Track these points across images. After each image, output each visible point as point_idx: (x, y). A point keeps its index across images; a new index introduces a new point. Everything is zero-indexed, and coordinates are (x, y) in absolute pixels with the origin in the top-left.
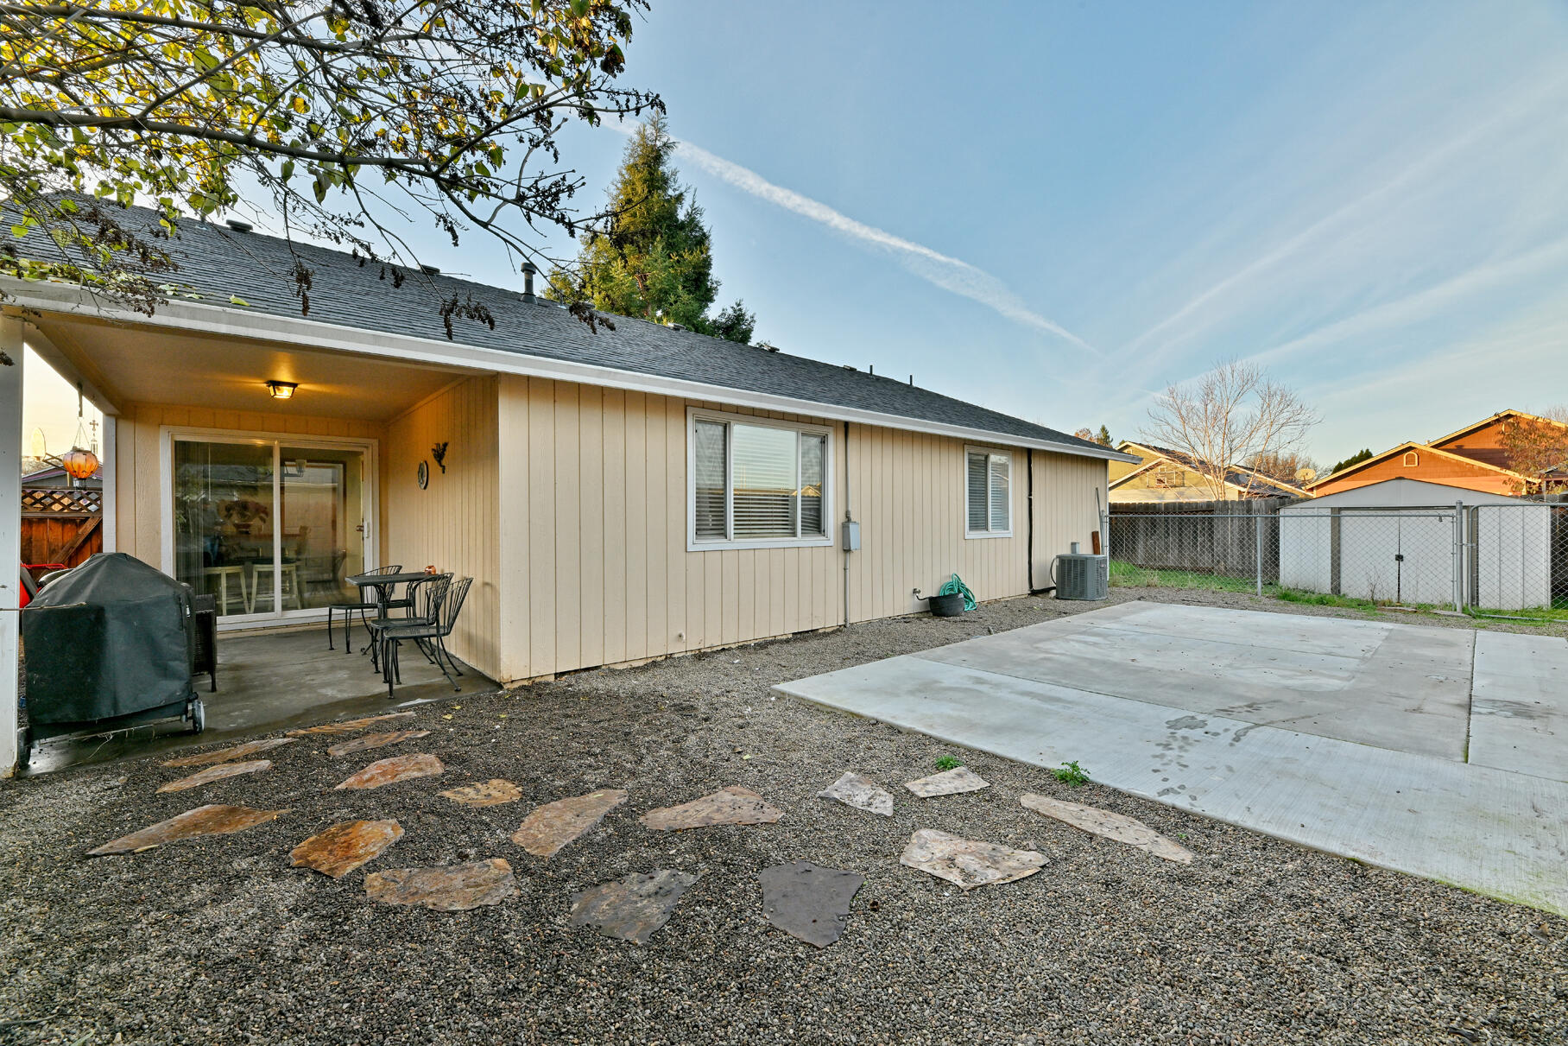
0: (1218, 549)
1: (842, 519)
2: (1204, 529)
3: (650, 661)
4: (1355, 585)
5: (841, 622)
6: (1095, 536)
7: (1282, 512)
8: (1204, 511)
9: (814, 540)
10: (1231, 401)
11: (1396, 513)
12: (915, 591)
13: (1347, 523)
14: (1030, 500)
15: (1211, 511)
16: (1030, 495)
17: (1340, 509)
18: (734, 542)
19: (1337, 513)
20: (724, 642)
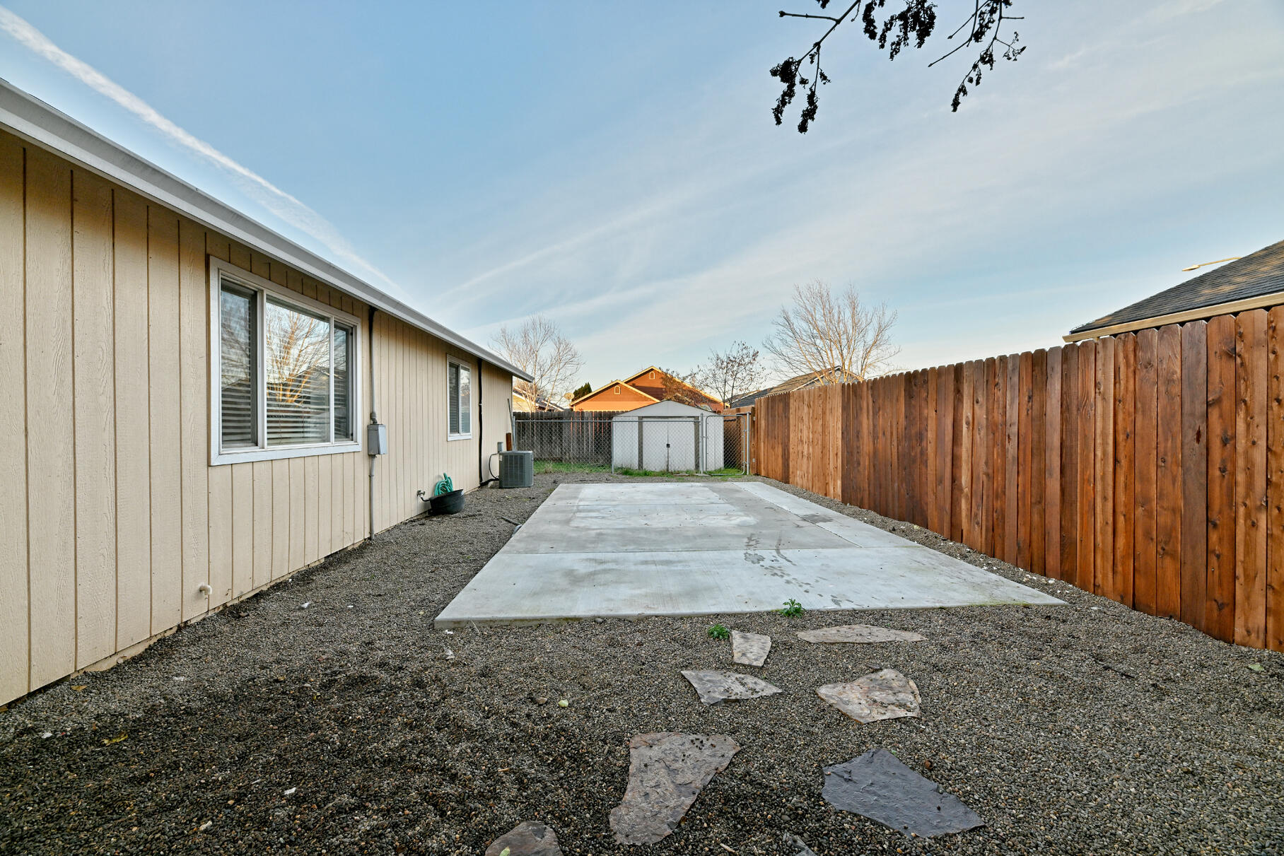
0: (565, 444)
1: (367, 421)
2: (556, 431)
3: (155, 640)
4: (654, 461)
5: (367, 536)
6: (508, 436)
7: (614, 419)
8: (556, 418)
9: (347, 446)
10: (539, 344)
11: (666, 420)
12: (419, 493)
13: (647, 426)
14: (480, 407)
15: (562, 418)
16: (480, 402)
17: (643, 417)
18: (268, 451)
19: (641, 418)
20: (256, 585)
